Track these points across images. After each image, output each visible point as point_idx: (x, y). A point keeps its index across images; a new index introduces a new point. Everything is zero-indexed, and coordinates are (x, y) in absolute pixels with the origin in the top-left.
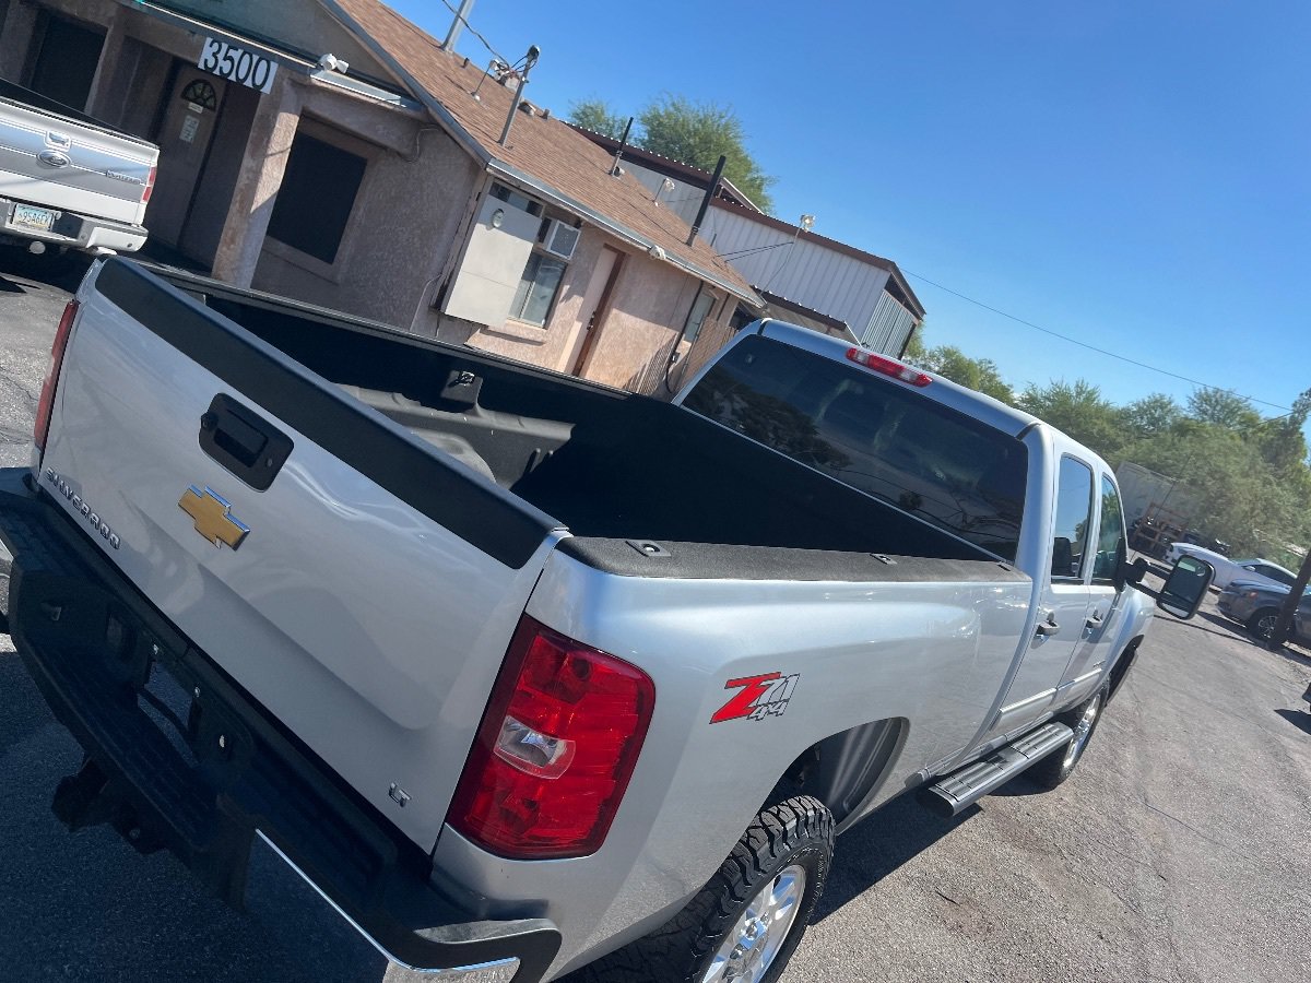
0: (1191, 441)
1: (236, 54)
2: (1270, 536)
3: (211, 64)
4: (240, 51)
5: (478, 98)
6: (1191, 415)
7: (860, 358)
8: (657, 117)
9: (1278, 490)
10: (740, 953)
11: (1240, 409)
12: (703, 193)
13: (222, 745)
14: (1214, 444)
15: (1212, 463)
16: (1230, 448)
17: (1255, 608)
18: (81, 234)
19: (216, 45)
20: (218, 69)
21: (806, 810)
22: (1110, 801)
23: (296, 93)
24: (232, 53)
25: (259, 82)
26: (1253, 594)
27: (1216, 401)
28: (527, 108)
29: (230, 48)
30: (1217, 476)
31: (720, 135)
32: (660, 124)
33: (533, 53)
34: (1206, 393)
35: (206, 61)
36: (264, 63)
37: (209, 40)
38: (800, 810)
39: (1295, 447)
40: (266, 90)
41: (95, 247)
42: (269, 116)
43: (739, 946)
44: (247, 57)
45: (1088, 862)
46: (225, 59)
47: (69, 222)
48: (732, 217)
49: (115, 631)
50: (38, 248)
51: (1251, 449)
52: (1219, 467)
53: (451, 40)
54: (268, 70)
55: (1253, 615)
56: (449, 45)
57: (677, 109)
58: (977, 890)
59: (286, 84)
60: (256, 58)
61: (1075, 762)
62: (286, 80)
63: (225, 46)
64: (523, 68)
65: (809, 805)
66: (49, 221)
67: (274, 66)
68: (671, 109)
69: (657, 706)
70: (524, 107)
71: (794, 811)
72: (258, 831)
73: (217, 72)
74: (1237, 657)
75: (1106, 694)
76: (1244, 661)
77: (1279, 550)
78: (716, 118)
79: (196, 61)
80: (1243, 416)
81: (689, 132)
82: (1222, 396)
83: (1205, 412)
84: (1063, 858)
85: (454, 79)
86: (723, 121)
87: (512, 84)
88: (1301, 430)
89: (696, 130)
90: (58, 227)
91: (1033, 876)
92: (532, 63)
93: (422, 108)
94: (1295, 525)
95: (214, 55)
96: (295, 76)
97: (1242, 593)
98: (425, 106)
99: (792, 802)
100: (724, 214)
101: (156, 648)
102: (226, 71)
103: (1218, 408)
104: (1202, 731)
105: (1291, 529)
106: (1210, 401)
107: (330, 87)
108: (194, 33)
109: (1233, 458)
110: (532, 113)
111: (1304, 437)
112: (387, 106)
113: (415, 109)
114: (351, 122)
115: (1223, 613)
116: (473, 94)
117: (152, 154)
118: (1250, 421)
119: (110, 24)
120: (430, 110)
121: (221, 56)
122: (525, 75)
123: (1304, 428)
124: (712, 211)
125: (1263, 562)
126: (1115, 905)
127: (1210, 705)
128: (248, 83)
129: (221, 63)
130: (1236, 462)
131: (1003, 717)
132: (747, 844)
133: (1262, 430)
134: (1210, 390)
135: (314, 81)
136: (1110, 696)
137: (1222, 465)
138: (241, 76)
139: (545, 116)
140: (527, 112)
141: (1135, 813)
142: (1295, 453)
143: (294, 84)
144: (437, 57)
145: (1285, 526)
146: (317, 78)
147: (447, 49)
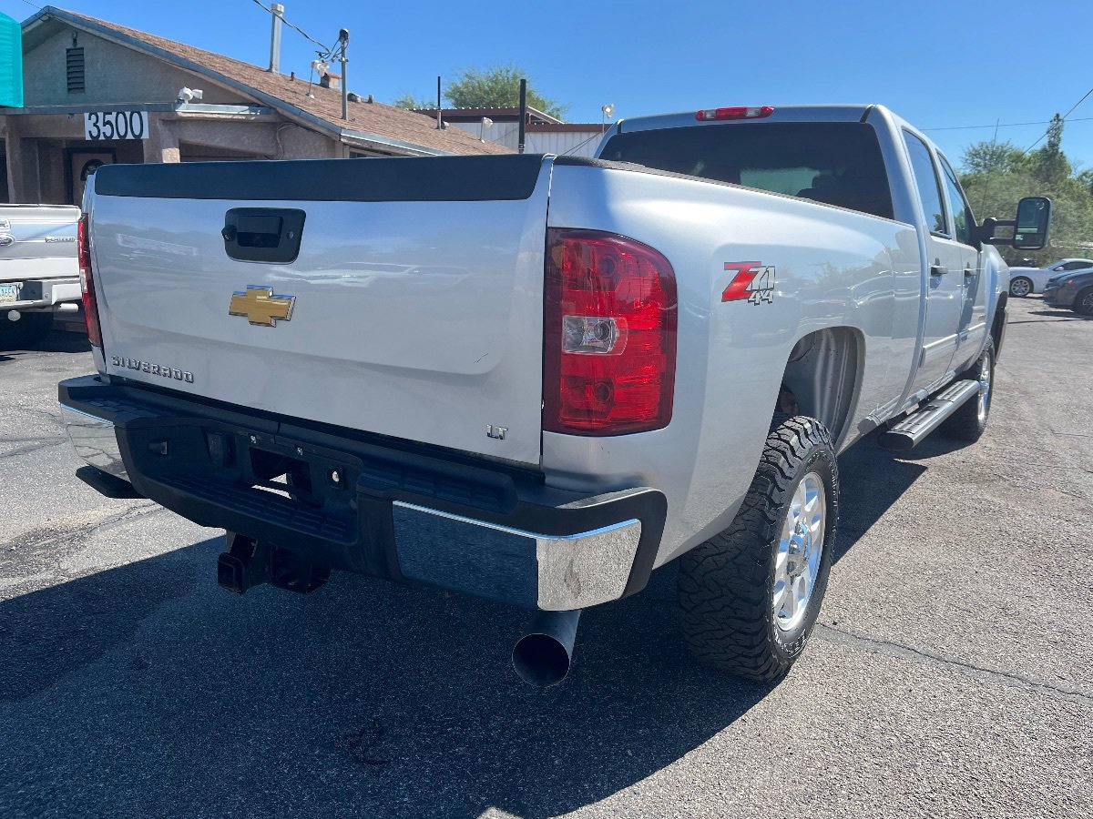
0: (975, 189)
1: (111, 118)
2: (1066, 242)
3: (95, 134)
4: (114, 114)
5: (312, 96)
6: (968, 171)
7: (708, 116)
8: (457, 90)
9: (1059, 201)
10: (795, 546)
11: (1005, 152)
12: (517, 125)
13: (336, 480)
14: (995, 183)
15: (999, 199)
16: (1008, 183)
17: (1076, 292)
18: (44, 295)
19: (93, 117)
20: (102, 135)
21: (802, 424)
22: (1023, 438)
23: (169, 130)
24: (108, 118)
25: (137, 132)
26: (1070, 281)
27: (985, 153)
28: (354, 97)
29: (105, 114)
30: (1006, 208)
31: (512, 85)
32: (461, 93)
33: (343, 35)
34: (974, 149)
35: (90, 132)
36: (136, 115)
37: (87, 115)
38: (797, 426)
39: (1060, 166)
40: (145, 136)
41: (58, 303)
42: (155, 155)
43: (792, 542)
44: (121, 116)
45: (1026, 478)
46: (104, 125)
47: (31, 288)
48: (546, 135)
49: (216, 444)
50: (14, 316)
51: (1026, 178)
52: (1006, 200)
53: (274, 62)
54: (141, 118)
55: (1076, 298)
56: (274, 66)
57: (470, 78)
58: (948, 516)
59: (159, 126)
60: (128, 114)
61: (987, 414)
62: (158, 121)
63: (101, 115)
64: (340, 50)
65: (804, 422)
66: (15, 291)
67: (145, 114)
68: (466, 80)
69: (678, 287)
70: (352, 98)
71: (792, 429)
72: (395, 503)
73: (102, 138)
74: (1075, 330)
75: (993, 352)
76: (1082, 331)
77: (1077, 250)
78: (504, 74)
79: (81, 136)
80: (1010, 156)
81: (486, 92)
82: (987, 147)
83: (978, 165)
84: (1005, 480)
85: (287, 88)
86: (511, 74)
87: (335, 84)
88: (1060, 151)
89: (491, 89)
90: (24, 295)
91: (988, 497)
92: (346, 44)
93: (272, 111)
94: (1082, 225)
95: (95, 125)
96: (164, 115)
97: (1061, 284)
98: (274, 109)
99: (788, 423)
100: (539, 135)
101: (253, 439)
102: (108, 135)
103: (988, 157)
104: (1073, 379)
105: (1080, 229)
106: (979, 154)
107: (194, 115)
108: (72, 114)
109: (1014, 189)
110: (359, 100)
111: (1064, 155)
112: (240, 117)
113: (268, 113)
114: (219, 141)
115: (1051, 306)
116: (307, 95)
117: (76, 214)
118: (1018, 158)
119: (4, 133)
120: (278, 109)
121: (100, 124)
122: (343, 55)
123: (1062, 148)
124: (528, 136)
125: (1068, 260)
126: (1062, 498)
127: (1070, 363)
128: (130, 136)
129: (103, 129)
130: (1018, 191)
131: (927, 353)
132: (768, 461)
133: (1029, 162)
134: (977, 147)
135: (180, 114)
136: (996, 354)
137: (1007, 197)
138: (122, 134)
139: (370, 101)
140: (356, 101)
141: (1048, 440)
142: (1062, 170)
143: (165, 122)
144: (268, 77)
145: (1075, 229)
146: (184, 110)
147: (274, 70)
